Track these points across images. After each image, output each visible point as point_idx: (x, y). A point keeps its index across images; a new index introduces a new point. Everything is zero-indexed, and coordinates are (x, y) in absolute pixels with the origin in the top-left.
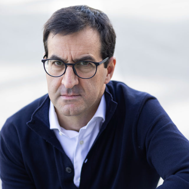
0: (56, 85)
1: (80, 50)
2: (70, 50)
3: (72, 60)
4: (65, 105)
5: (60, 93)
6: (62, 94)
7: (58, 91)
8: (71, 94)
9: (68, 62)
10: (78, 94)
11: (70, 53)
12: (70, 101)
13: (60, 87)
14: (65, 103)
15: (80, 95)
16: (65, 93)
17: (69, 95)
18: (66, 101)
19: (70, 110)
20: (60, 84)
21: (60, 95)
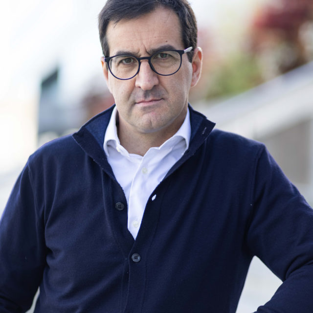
0: (128, 90)
1: (155, 37)
2: (141, 39)
3: (147, 52)
4: (143, 114)
5: (134, 101)
6: (137, 101)
7: (131, 99)
8: (150, 98)
9: (140, 56)
10: (159, 99)
11: (142, 44)
12: (149, 107)
13: (134, 92)
14: (143, 112)
15: (163, 99)
16: (142, 99)
17: (146, 100)
18: (144, 109)
19: (152, 120)
20: (133, 88)
21: (135, 103)
